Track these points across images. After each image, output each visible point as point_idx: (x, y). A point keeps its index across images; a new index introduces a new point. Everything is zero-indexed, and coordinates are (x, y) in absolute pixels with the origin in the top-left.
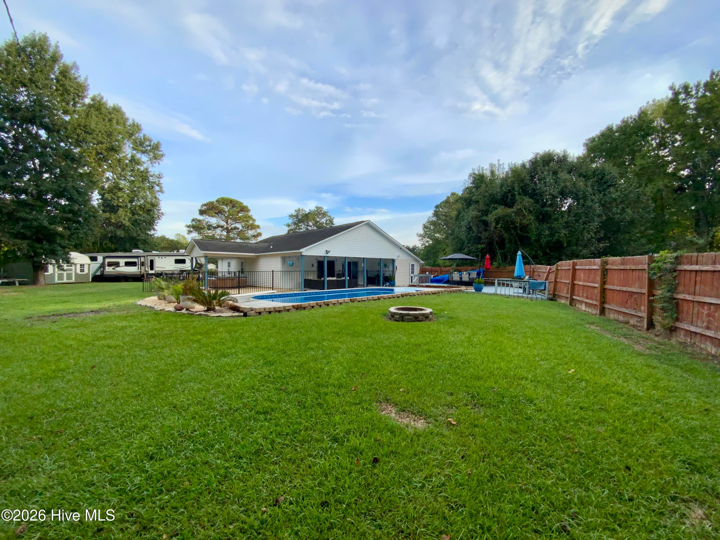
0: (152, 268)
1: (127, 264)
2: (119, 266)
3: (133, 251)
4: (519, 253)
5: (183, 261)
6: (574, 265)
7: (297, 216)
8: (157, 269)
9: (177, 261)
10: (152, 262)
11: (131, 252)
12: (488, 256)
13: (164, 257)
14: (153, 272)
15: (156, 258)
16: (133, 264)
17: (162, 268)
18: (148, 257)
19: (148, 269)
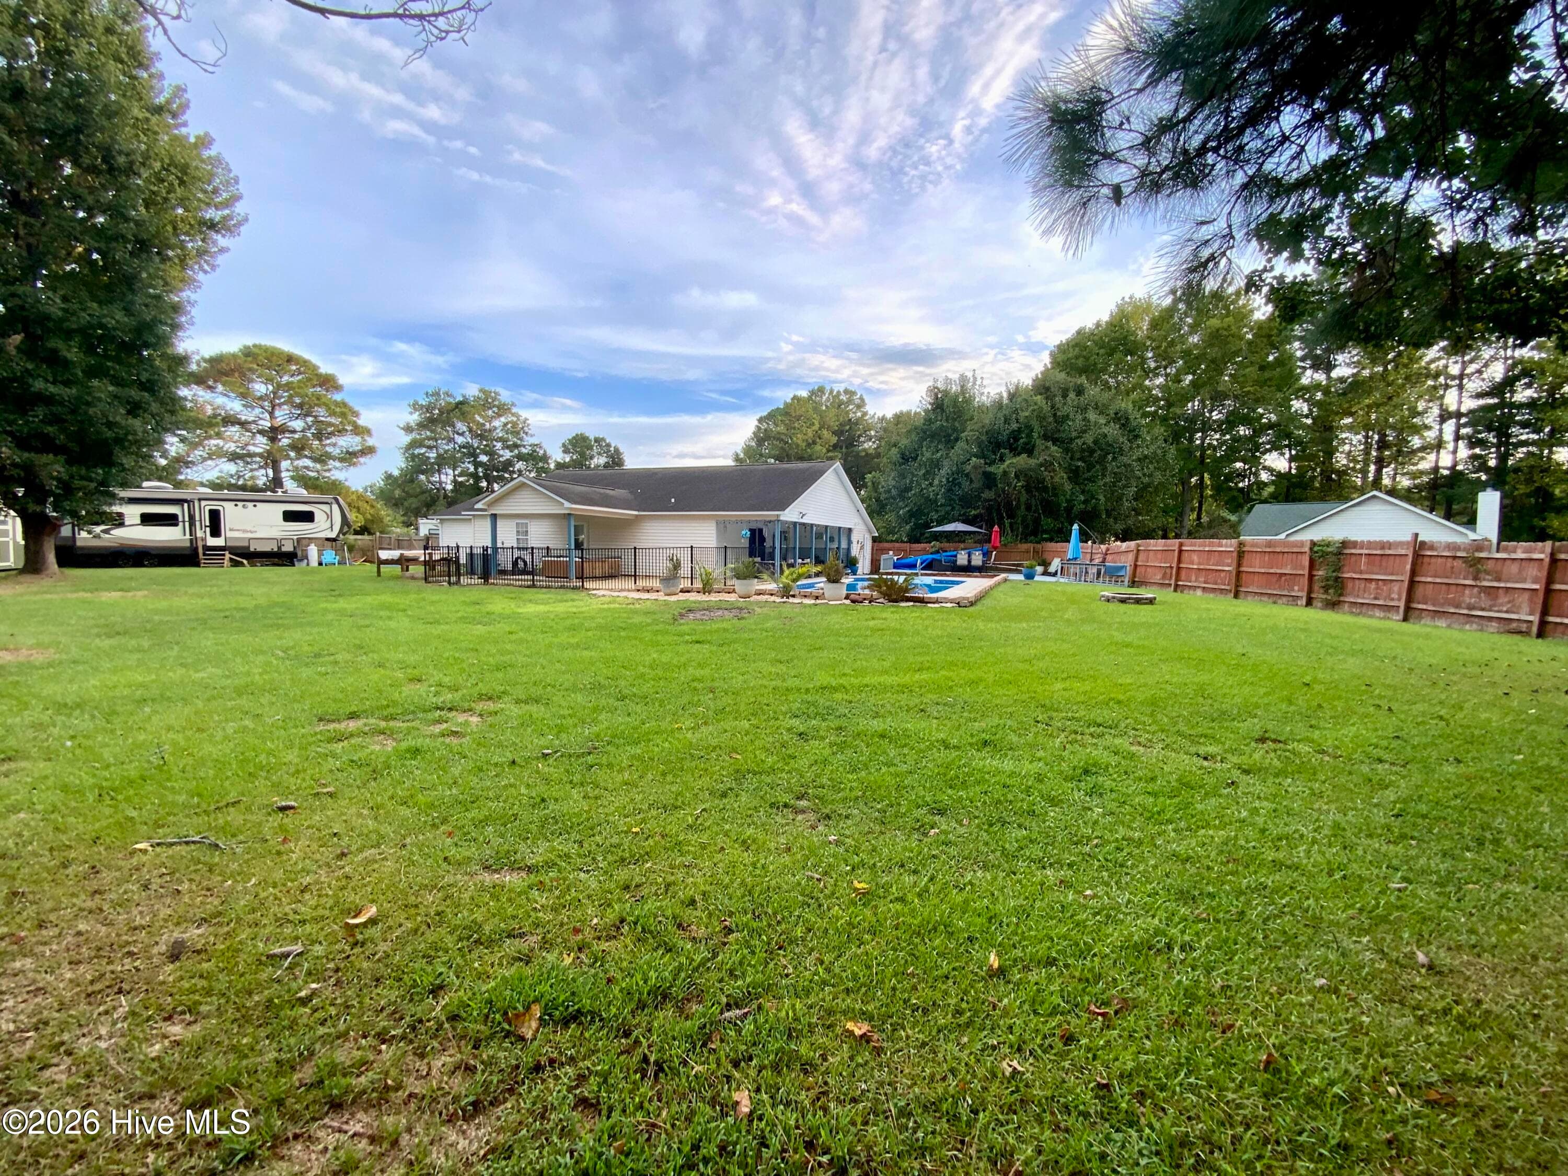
0: (215, 531)
1: (147, 519)
2: (122, 525)
3: (145, 484)
4: (1076, 527)
5: (308, 517)
6: (1181, 545)
7: (429, 408)
8: (229, 534)
9: (290, 516)
10: (215, 516)
11: (140, 487)
12: (996, 528)
13: (250, 505)
14: (219, 542)
15: (228, 506)
16: (170, 520)
17: (245, 531)
18: (203, 503)
19: (202, 533)
